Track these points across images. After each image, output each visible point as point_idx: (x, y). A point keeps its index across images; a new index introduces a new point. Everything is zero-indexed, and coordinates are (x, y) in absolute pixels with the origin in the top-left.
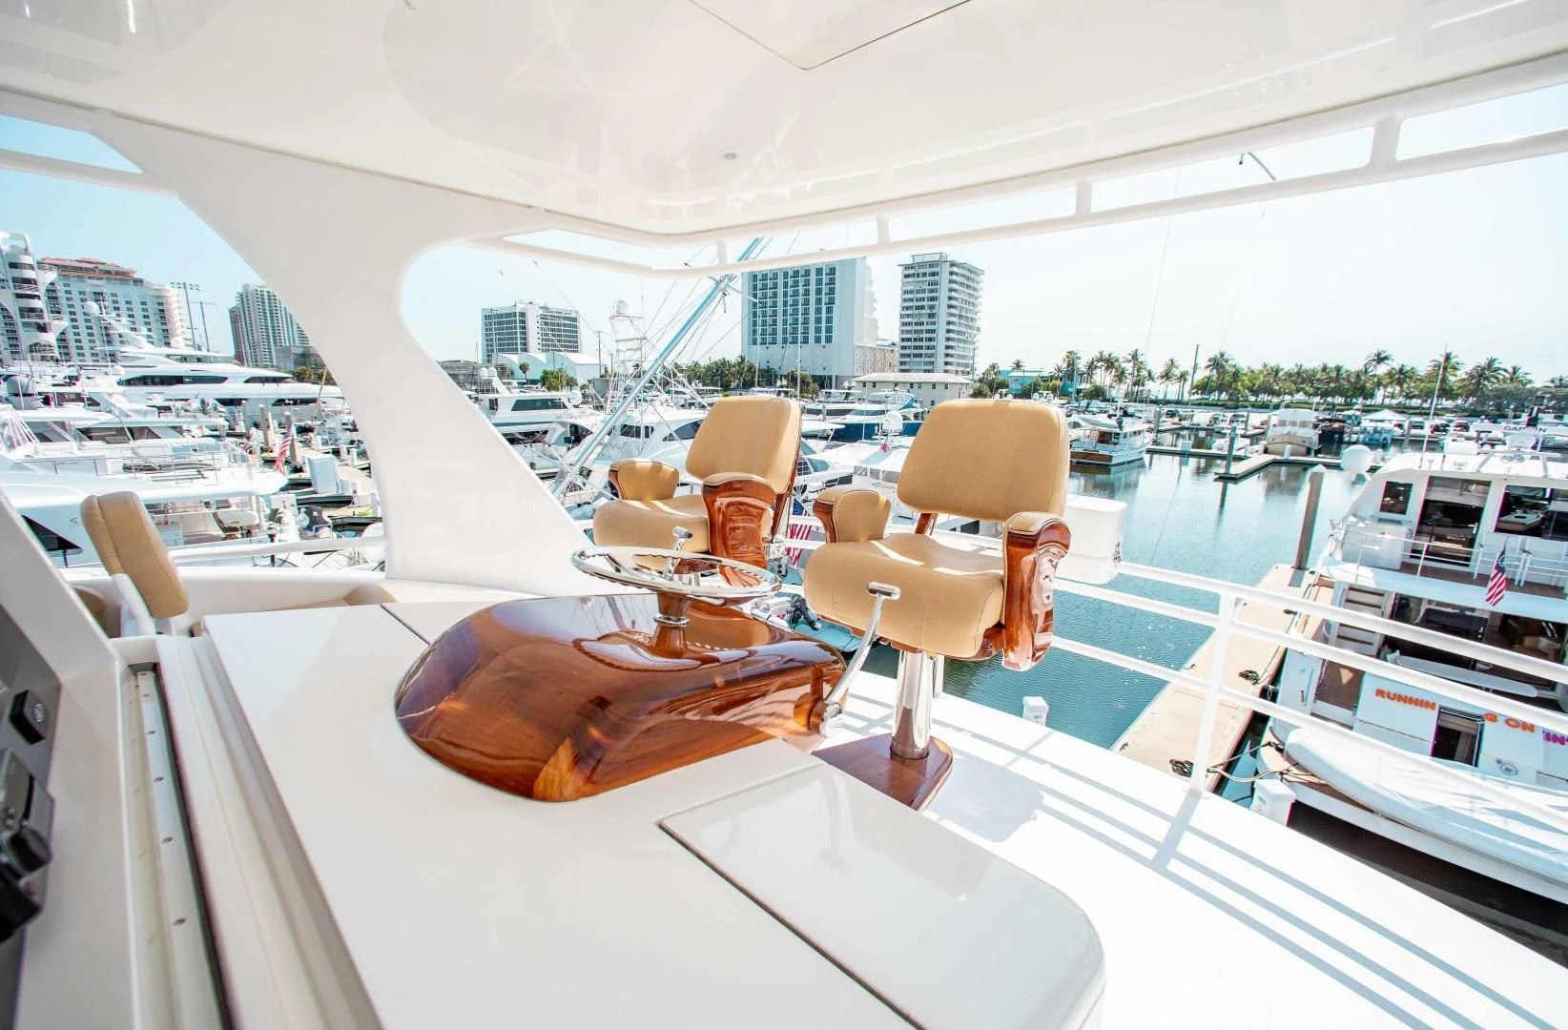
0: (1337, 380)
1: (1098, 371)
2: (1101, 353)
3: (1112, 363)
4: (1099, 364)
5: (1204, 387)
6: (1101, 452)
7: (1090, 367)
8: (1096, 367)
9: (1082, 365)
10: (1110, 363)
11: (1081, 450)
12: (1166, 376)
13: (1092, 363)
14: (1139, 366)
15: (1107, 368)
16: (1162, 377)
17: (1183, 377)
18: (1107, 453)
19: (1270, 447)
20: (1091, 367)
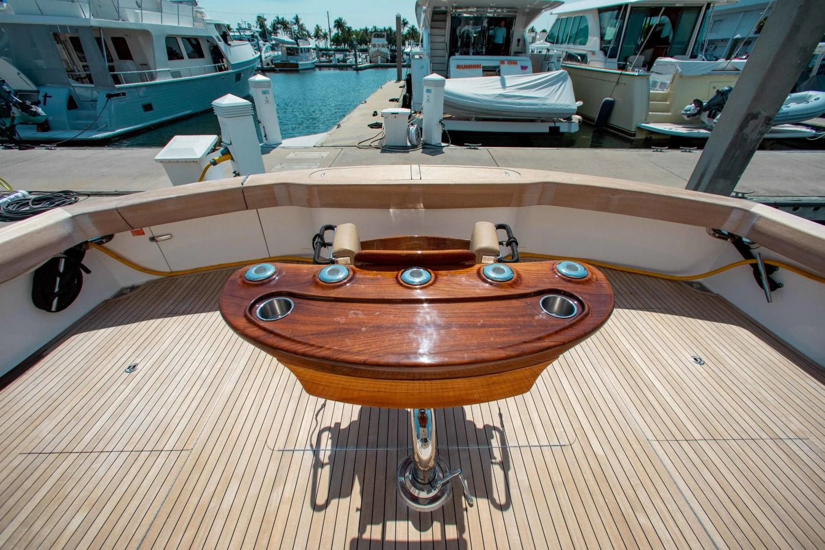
0: (391, 34)
1: (279, 31)
2: (278, 18)
3: (286, 25)
4: (279, 26)
5: (336, 40)
6: (291, 62)
7: (274, 27)
8: (278, 28)
9: (268, 24)
10: (284, 24)
11: (279, 62)
12: (317, 36)
13: (274, 25)
14: (301, 28)
15: (284, 28)
16: (315, 37)
17: (325, 36)
18: (294, 62)
19: (372, 60)
20: (275, 29)
